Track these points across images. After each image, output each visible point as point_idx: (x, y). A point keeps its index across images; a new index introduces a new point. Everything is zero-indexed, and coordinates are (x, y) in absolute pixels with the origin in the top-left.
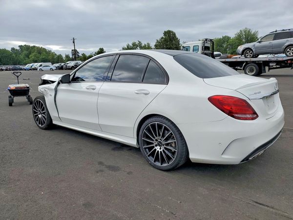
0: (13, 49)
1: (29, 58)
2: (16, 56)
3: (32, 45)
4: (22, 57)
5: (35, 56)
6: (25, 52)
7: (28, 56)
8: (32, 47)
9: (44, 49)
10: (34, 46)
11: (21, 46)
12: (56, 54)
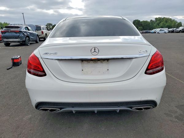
0: (151, 20)
1: (159, 25)
2: (152, 24)
3: (163, 17)
4: (155, 25)
5: (163, 24)
6: (158, 22)
7: (158, 24)
8: (163, 18)
9: (171, 19)
10: (164, 18)
11: (156, 19)
12: (177, 22)
